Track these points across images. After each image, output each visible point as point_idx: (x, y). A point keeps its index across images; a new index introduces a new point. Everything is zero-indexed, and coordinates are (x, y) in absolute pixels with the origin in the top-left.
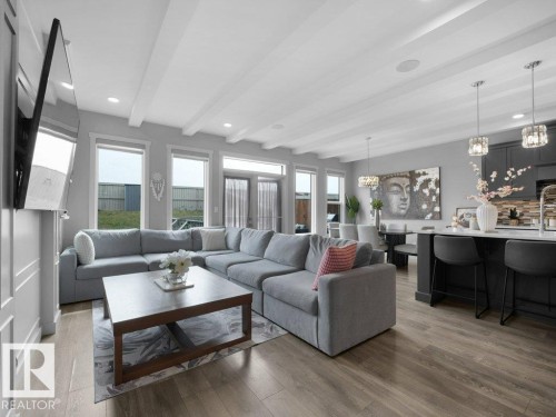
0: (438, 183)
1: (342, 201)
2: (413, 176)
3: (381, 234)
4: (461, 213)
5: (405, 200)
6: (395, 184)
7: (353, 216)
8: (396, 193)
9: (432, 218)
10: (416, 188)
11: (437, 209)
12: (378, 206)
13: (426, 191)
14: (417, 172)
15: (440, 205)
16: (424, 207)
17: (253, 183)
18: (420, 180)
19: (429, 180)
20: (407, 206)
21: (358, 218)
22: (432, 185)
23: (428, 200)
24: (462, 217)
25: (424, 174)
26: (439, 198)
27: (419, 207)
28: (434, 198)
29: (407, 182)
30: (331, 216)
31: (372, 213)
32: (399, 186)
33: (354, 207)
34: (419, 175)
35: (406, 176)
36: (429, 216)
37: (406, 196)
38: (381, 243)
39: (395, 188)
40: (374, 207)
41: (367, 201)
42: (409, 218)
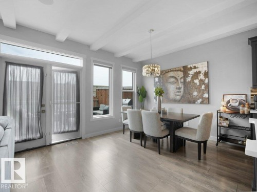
0: (206, 74)
1: (135, 90)
2: (185, 70)
3: (162, 120)
4: (227, 98)
5: (180, 88)
6: (172, 77)
7: (143, 101)
8: (173, 83)
9: (202, 103)
10: (189, 79)
11: (206, 95)
12: (160, 93)
13: (197, 81)
14: (189, 66)
15: (208, 93)
16: (195, 94)
17: (46, 71)
18: (192, 72)
19: (200, 72)
20: (182, 93)
21: (146, 102)
22: (201, 77)
23: (198, 88)
24: (228, 102)
25: (195, 68)
26: (207, 86)
27: (190, 94)
28: (203, 87)
29: (181, 74)
30: (128, 101)
31: (155, 98)
32: (175, 78)
33: (143, 94)
34: (191, 69)
35: (180, 70)
36: (200, 101)
37: (181, 85)
38: (163, 128)
39: (172, 80)
40: (157, 93)
41: (151, 90)
42: (183, 103)
